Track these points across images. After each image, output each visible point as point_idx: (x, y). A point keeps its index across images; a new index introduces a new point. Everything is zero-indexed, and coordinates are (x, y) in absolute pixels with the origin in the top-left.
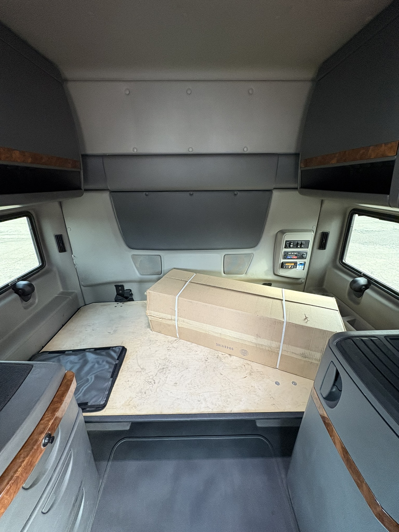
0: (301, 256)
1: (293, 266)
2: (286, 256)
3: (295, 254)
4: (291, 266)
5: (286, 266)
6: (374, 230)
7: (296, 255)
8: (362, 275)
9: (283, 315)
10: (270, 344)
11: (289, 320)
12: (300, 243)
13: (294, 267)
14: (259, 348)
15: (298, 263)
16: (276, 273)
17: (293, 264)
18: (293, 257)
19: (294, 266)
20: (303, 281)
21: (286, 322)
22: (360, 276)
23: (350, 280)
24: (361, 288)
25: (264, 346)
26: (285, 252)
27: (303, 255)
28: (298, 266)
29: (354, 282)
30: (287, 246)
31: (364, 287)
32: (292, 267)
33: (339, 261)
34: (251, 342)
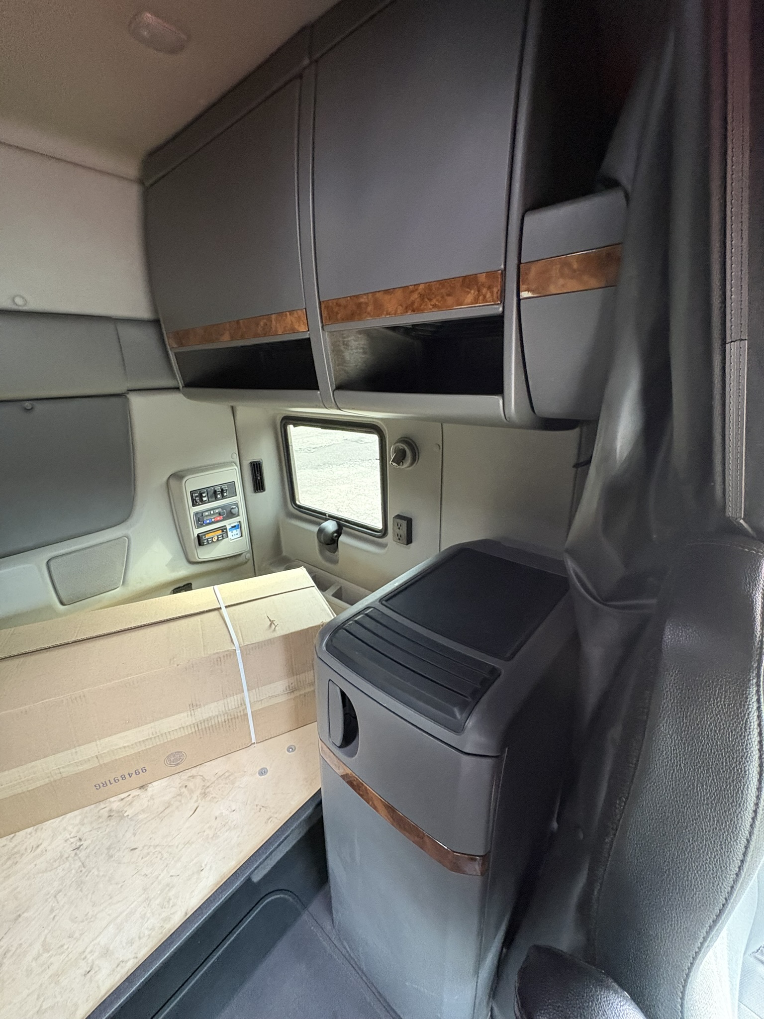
0: (230, 514)
1: (221, 536)
2: (200, 520)
3: (217, 513)
4: (217, 536)
5: (208, 539)
6: (323, 445)
7: (220, 514)
8: (327, 517)
9: (230, 638)
10: (224, 707)
11: (243, 641)
12: (219, 489)
13: (223, 536)
14: (205, 728)
15: (228, 527)
16: (193, 560)
17: (220, 532)
18: (214, 518)
19: (222, 534)
20: (249, 555)
21: (240, 648)
22: (326, 520)
23: (315, 529)
24: (333, 536)
25: (214, 717)
26: (196, 514)
27: (232, 510)
28: (229, 533)
29: (321, 531)
30: (196, 502)
31: (335, 534)
32: (219, 539)
33: (292, 505)
34: (183, 728)
